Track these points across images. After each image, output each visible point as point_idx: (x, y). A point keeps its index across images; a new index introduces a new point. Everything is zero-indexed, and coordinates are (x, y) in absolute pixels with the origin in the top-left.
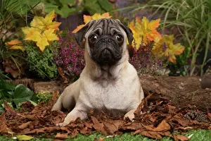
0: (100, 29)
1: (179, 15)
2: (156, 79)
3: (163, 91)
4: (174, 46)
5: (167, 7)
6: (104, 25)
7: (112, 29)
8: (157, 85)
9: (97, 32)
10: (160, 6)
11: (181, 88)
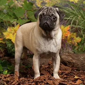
0: (45, 12)
1: (78, 23)
2: (70, 56)
3: (74, 61)
4: (76, 38)
5: (71, 19)
6: (47, 11)
7: (51, 13)
8: (71, 58)
9: (44, 14)
10: (68, 18)
11: (81, 59)
